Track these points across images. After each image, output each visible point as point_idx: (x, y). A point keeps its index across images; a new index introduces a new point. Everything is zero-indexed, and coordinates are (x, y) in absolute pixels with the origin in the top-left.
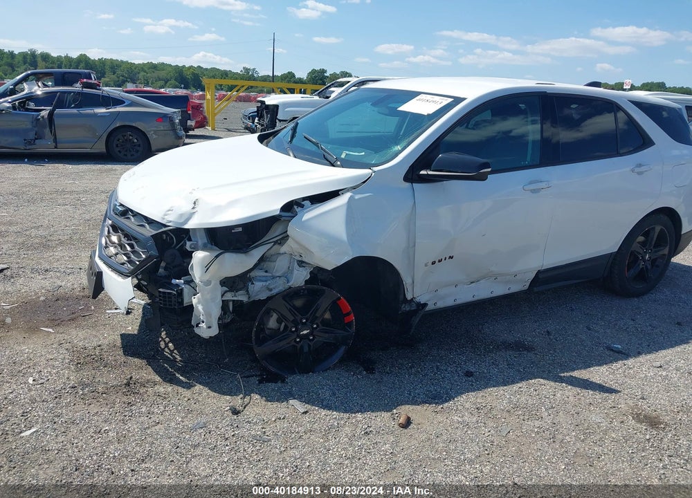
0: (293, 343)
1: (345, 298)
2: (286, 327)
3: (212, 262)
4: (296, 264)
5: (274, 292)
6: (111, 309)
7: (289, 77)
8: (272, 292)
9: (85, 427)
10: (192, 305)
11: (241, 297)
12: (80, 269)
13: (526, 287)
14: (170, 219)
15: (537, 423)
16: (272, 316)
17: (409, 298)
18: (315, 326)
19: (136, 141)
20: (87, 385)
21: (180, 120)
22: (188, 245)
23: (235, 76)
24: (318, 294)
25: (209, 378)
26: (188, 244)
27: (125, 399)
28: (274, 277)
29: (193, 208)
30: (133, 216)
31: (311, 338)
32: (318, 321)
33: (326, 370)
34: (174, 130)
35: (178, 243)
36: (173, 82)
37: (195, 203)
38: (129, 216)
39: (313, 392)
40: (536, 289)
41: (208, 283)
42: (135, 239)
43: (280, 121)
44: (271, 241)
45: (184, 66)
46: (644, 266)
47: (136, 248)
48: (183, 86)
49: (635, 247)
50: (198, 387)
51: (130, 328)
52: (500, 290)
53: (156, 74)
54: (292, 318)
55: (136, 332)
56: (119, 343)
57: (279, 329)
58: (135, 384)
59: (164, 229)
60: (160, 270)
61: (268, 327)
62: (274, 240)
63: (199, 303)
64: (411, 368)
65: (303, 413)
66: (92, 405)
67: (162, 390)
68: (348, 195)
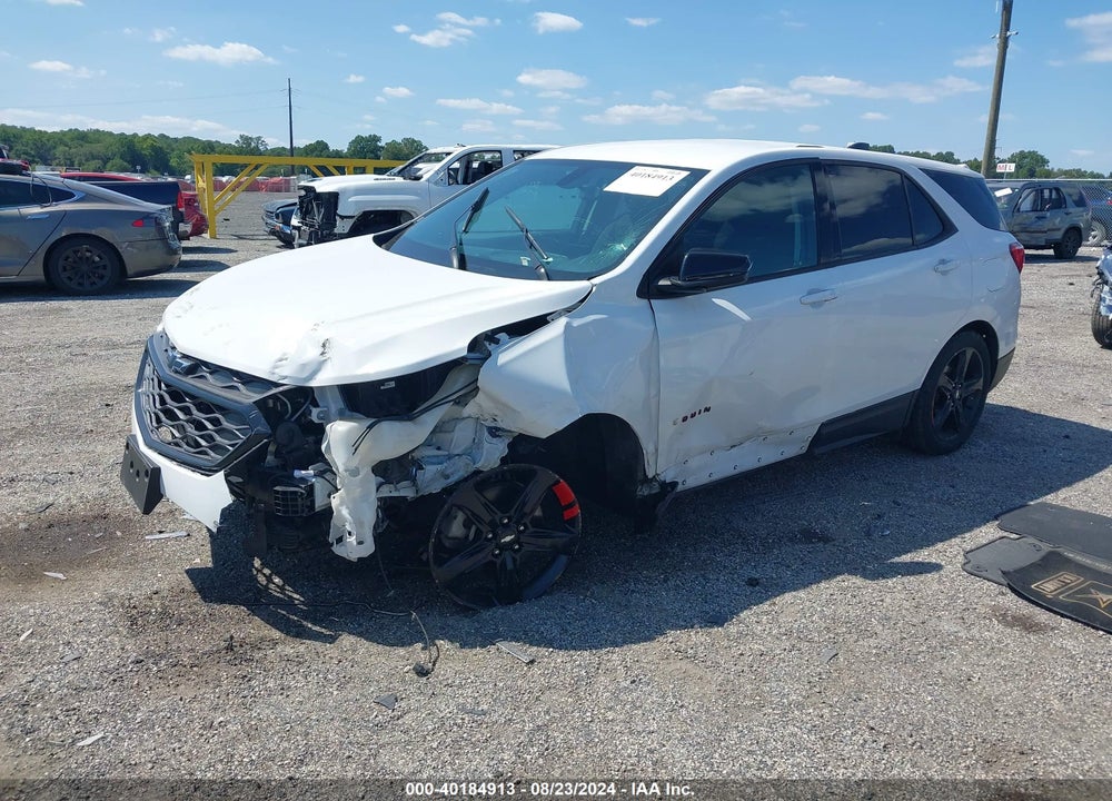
0: (490, 558)
1: (565, 481)
2: (479, 533)
3: (362, 437)
4: (486, 434)
5: (453, 480)
6: (151, 533)
7: (320, 148)
8: (449, 481)
9: (184, 721)
10: (331, 507)
11: (405, 491)
12: (71, 473)
13: (804, 450)
14: (285, 374)
15: (873, 642)
16: (455, 518)
17: (650, 476)
18: (522, 528)
19: (97, 259)
20: (162, 656)
21: (172, 222)
22: (315, 415)
23: (226, 149)
24: (527, 477)
25: (360, 625)
26: (315, 411)
27: (234, 671)
28: (450, 457)
29: (323, 354)
30: (210, 373)
31: (517, 547)
32: (527, 520)
33: (540, 596)
34: (164, 239)
35: (295, 411)
36: (118, 161)
37: (324, 345)
38: (204, 374)
39: (531, 630)
40: (817, 451)
41: (354, 472)
42: (222, 409)
43: (342, 217)
44: (450, 399)
45: (135, 135)
46: (954, 409)
47: (226, 424)
48: (138, 168)
49: (943, 380)
50: (347, 640)
51: (198, 560)
52: (769, 456)
53: (87, 148)
54: (487, 518)
55: (210, 565)
56: (188, 584)
57: (467, 537)
58: (241, 646)
59: (274, 391)
60: (269, 457)
61: (450, 535)
62: (454, 397)
63: (341, 504)
64: (665, 581)
65: (528, 664)
66: (183, 686)
67: (289, 651)
68: (563, 321)
